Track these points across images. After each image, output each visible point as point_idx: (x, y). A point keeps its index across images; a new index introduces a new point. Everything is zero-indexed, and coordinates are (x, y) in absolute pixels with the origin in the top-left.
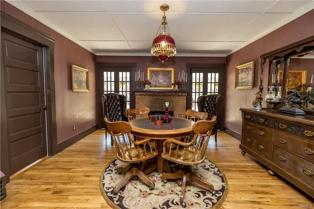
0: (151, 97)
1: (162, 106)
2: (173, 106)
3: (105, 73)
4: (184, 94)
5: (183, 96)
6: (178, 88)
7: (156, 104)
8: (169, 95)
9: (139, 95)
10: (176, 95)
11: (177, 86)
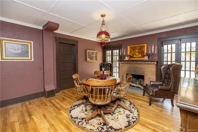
0: (128, 65)
1: (135, 71)
2: (143, 71)
3: (107, 51)
4: (152, 63)
5: (151, 64)
6: (148, 58)
7: (132, 69)
8: (140, 64)
9: (121, 63)
10: (146, 64)
11: (147, 57)
